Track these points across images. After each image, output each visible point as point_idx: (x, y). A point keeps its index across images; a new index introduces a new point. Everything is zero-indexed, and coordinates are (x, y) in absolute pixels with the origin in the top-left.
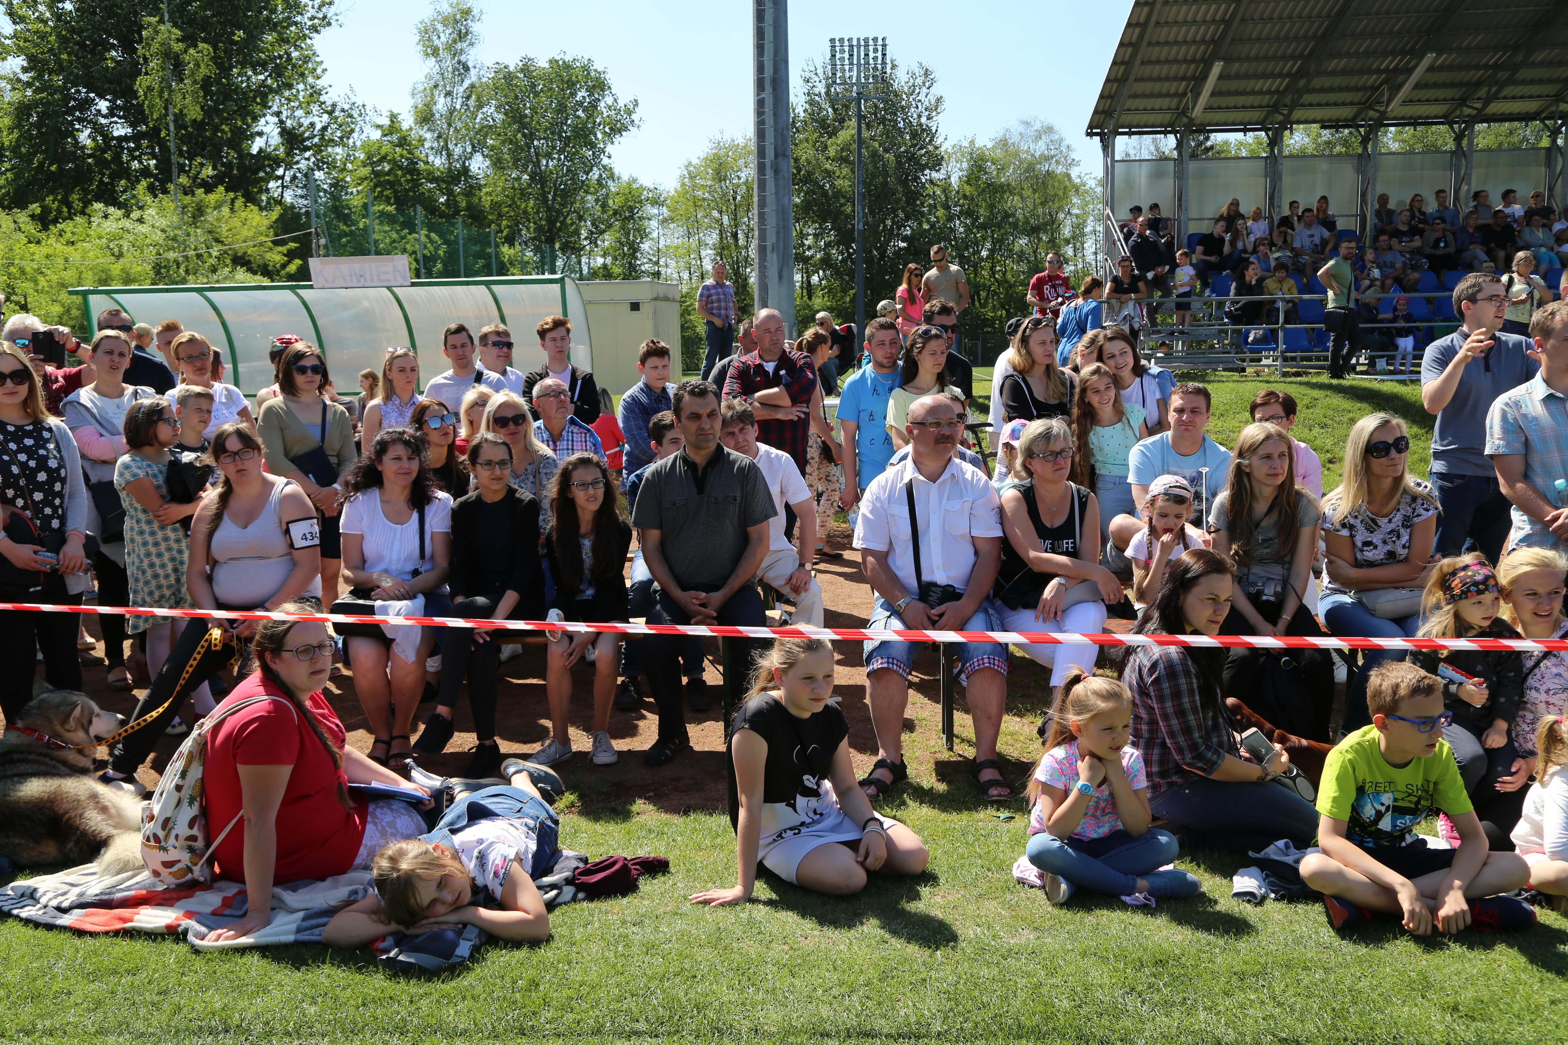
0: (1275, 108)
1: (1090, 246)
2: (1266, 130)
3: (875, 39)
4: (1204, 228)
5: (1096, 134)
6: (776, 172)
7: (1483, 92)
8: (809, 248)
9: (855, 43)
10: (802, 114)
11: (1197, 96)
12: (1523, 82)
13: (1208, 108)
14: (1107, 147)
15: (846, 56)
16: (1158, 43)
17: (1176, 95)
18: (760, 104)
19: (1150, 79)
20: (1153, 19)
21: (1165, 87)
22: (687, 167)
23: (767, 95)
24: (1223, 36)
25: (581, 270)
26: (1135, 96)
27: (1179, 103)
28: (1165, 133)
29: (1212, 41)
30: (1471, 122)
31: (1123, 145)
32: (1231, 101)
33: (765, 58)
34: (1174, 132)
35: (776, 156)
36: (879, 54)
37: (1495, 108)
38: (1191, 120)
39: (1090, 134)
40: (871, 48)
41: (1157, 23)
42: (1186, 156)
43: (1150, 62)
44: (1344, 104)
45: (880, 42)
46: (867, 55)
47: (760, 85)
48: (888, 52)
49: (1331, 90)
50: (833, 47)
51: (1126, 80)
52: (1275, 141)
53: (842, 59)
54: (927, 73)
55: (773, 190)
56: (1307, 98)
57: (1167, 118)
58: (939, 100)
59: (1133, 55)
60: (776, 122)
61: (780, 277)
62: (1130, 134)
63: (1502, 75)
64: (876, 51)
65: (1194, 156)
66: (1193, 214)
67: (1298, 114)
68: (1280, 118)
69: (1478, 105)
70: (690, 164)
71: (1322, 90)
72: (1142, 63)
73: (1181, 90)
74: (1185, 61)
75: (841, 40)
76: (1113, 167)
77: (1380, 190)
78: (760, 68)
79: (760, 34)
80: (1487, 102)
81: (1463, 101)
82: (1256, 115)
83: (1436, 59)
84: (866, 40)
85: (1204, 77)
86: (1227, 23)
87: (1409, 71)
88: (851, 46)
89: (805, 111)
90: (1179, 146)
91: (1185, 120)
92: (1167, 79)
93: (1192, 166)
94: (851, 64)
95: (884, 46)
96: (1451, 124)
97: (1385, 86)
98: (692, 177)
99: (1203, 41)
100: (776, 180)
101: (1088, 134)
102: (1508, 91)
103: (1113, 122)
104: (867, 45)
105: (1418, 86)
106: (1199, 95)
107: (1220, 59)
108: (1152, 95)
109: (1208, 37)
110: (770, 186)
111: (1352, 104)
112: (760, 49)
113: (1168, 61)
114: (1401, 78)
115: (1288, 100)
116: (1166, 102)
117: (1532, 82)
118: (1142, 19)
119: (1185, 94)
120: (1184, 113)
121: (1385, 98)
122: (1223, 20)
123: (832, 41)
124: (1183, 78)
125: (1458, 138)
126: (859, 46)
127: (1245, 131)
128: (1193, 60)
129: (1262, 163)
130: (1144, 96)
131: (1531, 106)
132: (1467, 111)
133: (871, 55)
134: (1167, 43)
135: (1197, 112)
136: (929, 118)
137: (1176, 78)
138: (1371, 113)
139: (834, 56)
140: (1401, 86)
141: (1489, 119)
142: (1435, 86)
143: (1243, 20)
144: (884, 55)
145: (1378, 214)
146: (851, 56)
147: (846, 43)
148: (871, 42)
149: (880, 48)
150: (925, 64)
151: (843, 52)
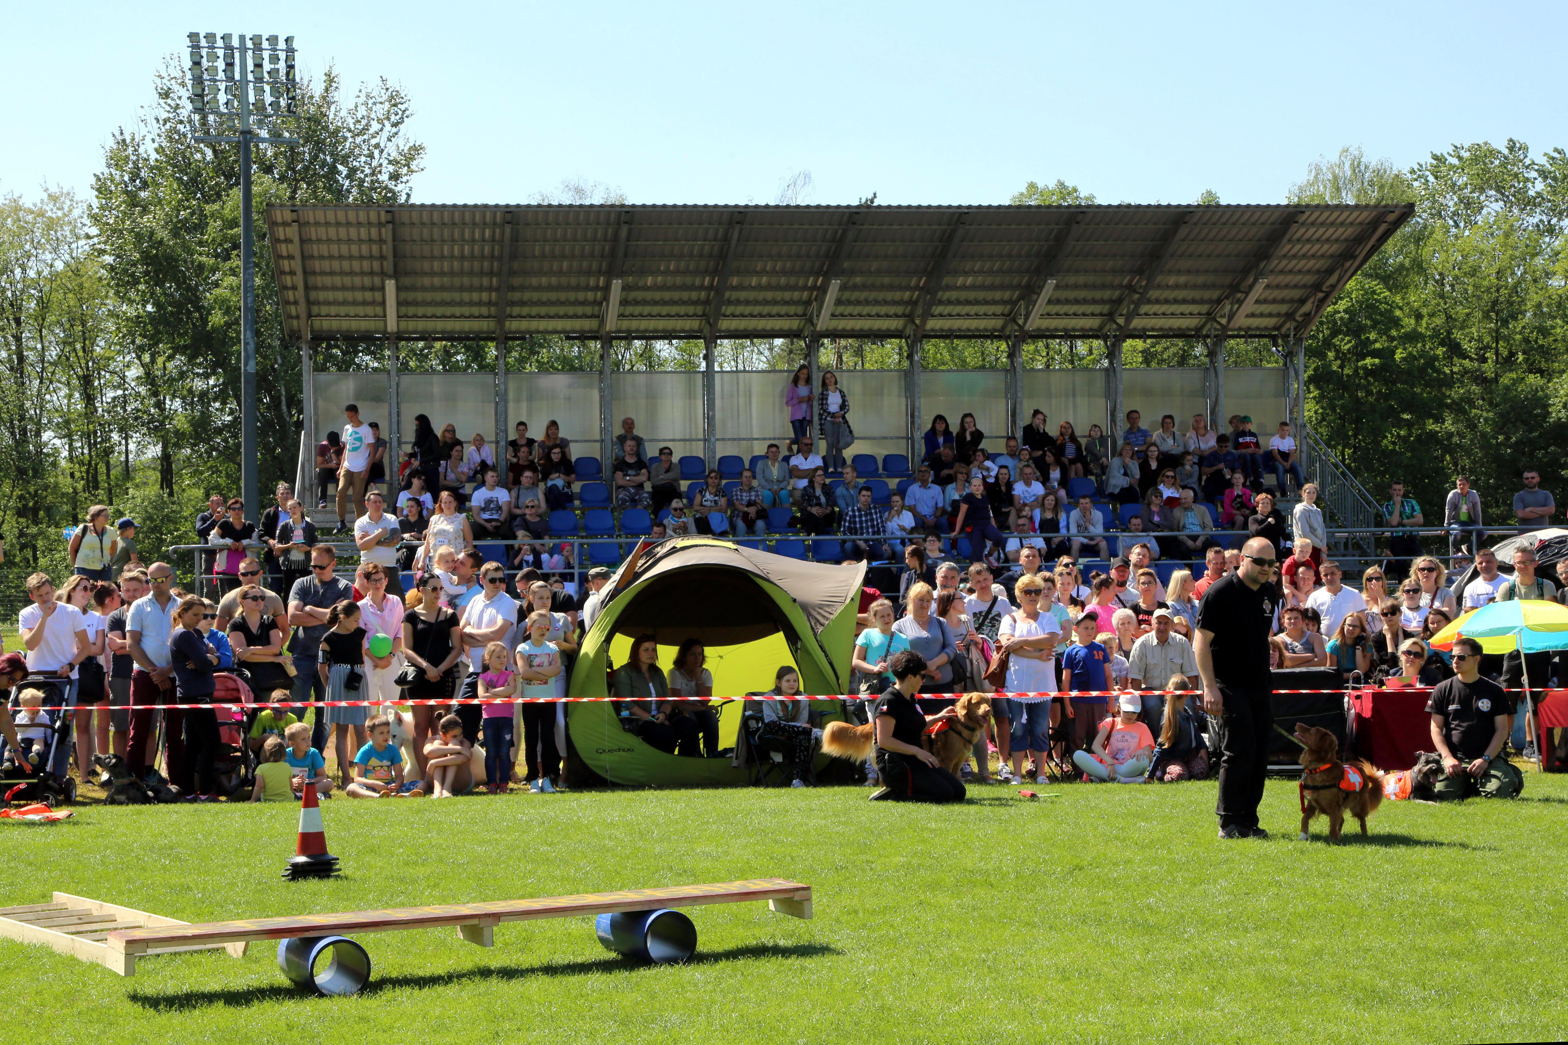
3: (273, 40)
9: (235, 43)
10: (154, 156)
15: (221, 65)
36: (282, 66)
40: (266, 54)
45: (282, 45)
46: (258, 66)
48: (297, 63)
53: (213, 70)
54: (395, 99)
58: (416, 150)
64: (274, 59)
75: (211, 37)
84: (257, 40)
88: (229, 48)
89: (160, 150)
94: (230, 78)
95: (290, 51)
104: (257, 47)
123: (194, 37)
126: (243, 49)
133: (267, 66)
136: (395, 177)
139: (197, 63)
144: (291, 67)
146: (230, 65)
147: (220, 43)
148: (265, 45)
149: (282, 56)
150: (392, 83)
151: (213, 57)
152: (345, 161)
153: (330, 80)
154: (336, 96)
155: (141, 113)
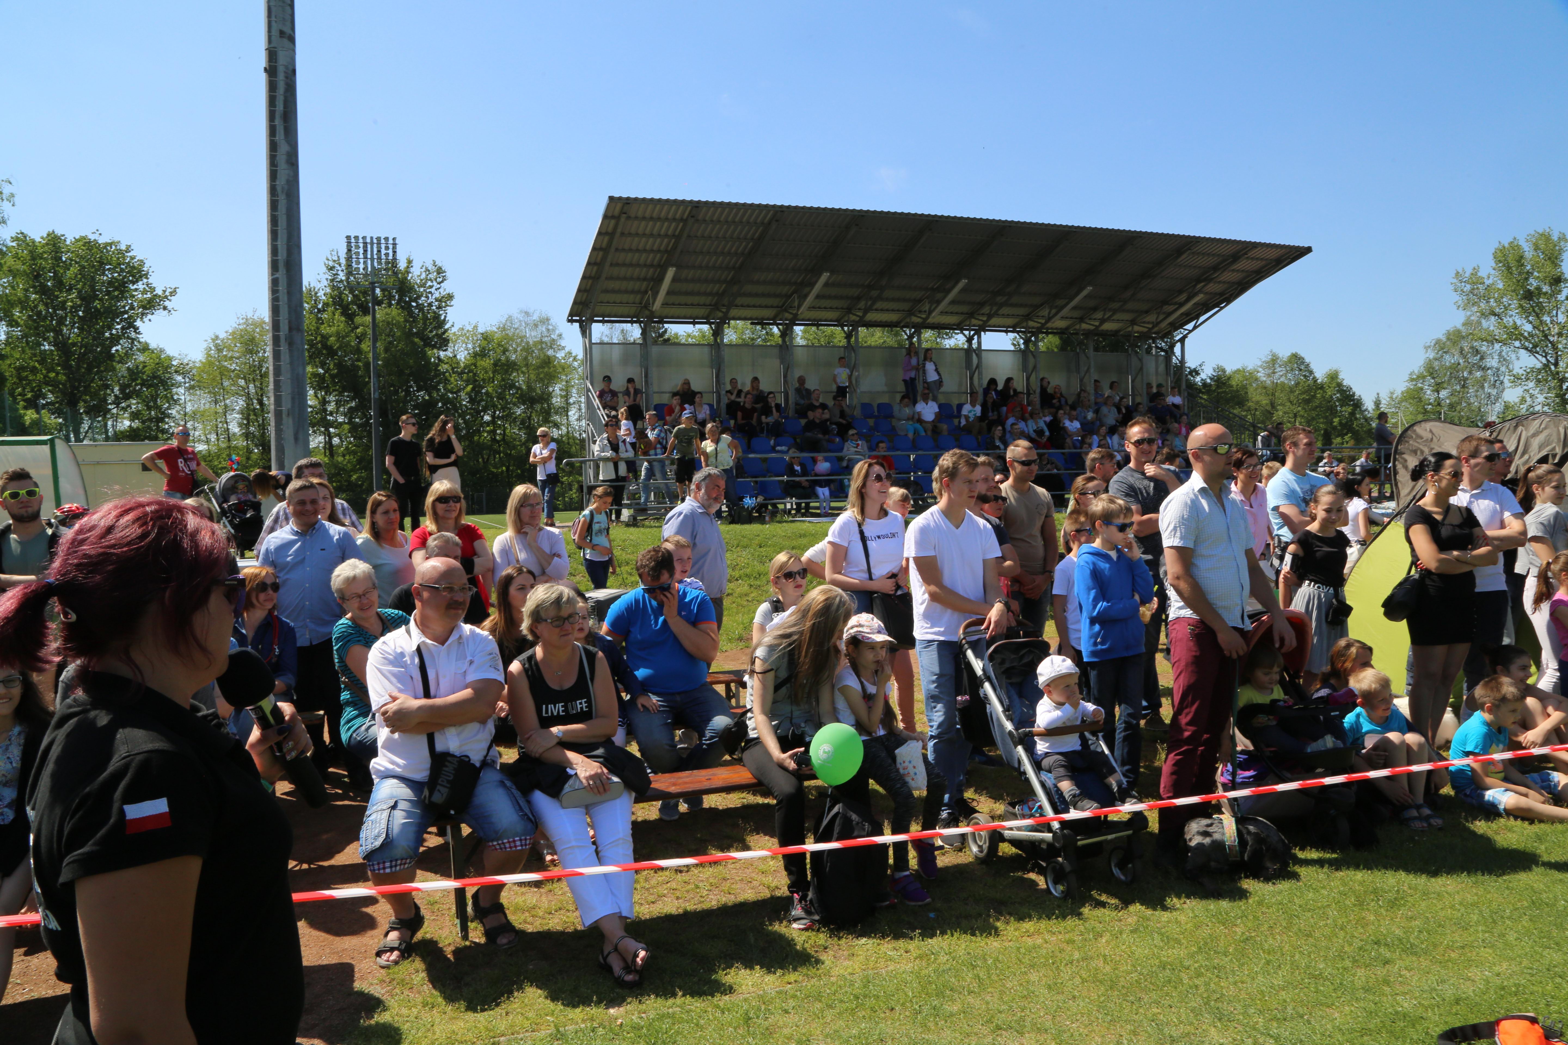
0: (716, 307)
1: (573, 414)
2: (710, 324)
3: (387, 239)
4: (665, 399)
5: (576, 321)
6: (291, 344)
7: (862, 304)
8: (331, 414)
9: (368, 240)
11: (656, 294)
12: (887, 300)
13: (665, 304)
14: (585, 331)
15: (361, 251)
16: (623, 250)
17: (639, 292)
18: (274, 283)
19: (618, 278)
20: (619, 230)
21: (631, 285)
22: (213, 340)
23: (281, 274)
24: (675, 248)
25: (107, 431)
26: (606, 291)
27: (642, 299)
28: (632, 322)
29: (666, 251)
30: (855, 325)
31: (599, 330)
32: (682, 299)
33: (279, 243)
34: (639, 322)
35: (290, 329)
36: (390, 252)
37: (871, 316)
38: (652, 312)
39: (571, 321)
40: (383, 246)
41: (622, 234)
42: (649, 342)
43: (617, 265)
44: (766, 307)
45: (391, 241)
46: (379, 251)
47: (274, 266)
48: (398, 250)
49: (756, 295)
50: (349, 243)
51: (599, 278)
52: (718, 333)
53: (358, 253)
54: (440, 271)
55: (288, 361)
56: (740, 301)
57: (633, 310)
58: (450, 297)
59: (604, 259)
60: (289, 300)
61: (296, 439)
62: (603, 322)
63: (875, 293)
64: (387, 248)
65: (655, 342)
66: (656, 389)
67: (733, 312)
68: (720, 314)
69: (860, 314)
70: (217, 337)
71: (750, 295)
72: (611, 265)
73: (643, 288)
74: (645, 265)
75: (356, 238)
76: (591, 348)
77: (797, 373)
78: (274, 251)
79: (274, 221)
80: (866, 311)
81: (849, 310)
82: (702, 311)
83: (829, 278)
84: (379, 239)
85: (660, 279)
86: (677, 237)
87: (812, 285)
88: (365, 243)
90: (644, 333)
91: (647, 313)
92: (632, 279)
93: (655, 350)
94: (365, 257)
95: (395, 244)
96: (842, 326)
97: (795, 295)
98: (219, 350)
99: (666, 235)
100: (291, 351)
101: (569, 321)
102: (879, 305)
103: (589, 311)
104: (379, 243)
105: (818, 297)
106: (657, 293)
107: (673, 266)
108: (618, 291)
109: (670, 232)
110: (285, 357)
111: (772, 307)
112: (274, 234)
113: (631, 265)
114: (807, 290)
115: (726, 301)
116: (631, 298)
117: (894, 300)
118: (610, 230)
119: (646, 292)
120: (646, 307)
121: (796, 304)
122: (674, 235)
123: (348, 237)
124: (645, 279)
125: (848, 336)
126: (372, 243)
127: (694, 323)
128: (652, 266)
129: (706, 350)
130: (613, 291)
131: (893, 317)
132: (853, 318)
133: (383, 251)
134: (630, 250)
135: (657, 305)
136: (439, 307)
137: (638, 279)
138: (787, 315)
139: (349, 250)
140: (806, 296)
141: (869, 325)
142: (829, 297)
143: (689, 236)
144: (395, 252)
145: (798, 391)
146: (365, 251)
147: (361, 240)
148: (383, 241)
149: (391, 246)
150: (439, 264)
151: (358, 247)
152: (415, 300)
153: (410, 262)
154: (412, 270)
155: (319, 277)
